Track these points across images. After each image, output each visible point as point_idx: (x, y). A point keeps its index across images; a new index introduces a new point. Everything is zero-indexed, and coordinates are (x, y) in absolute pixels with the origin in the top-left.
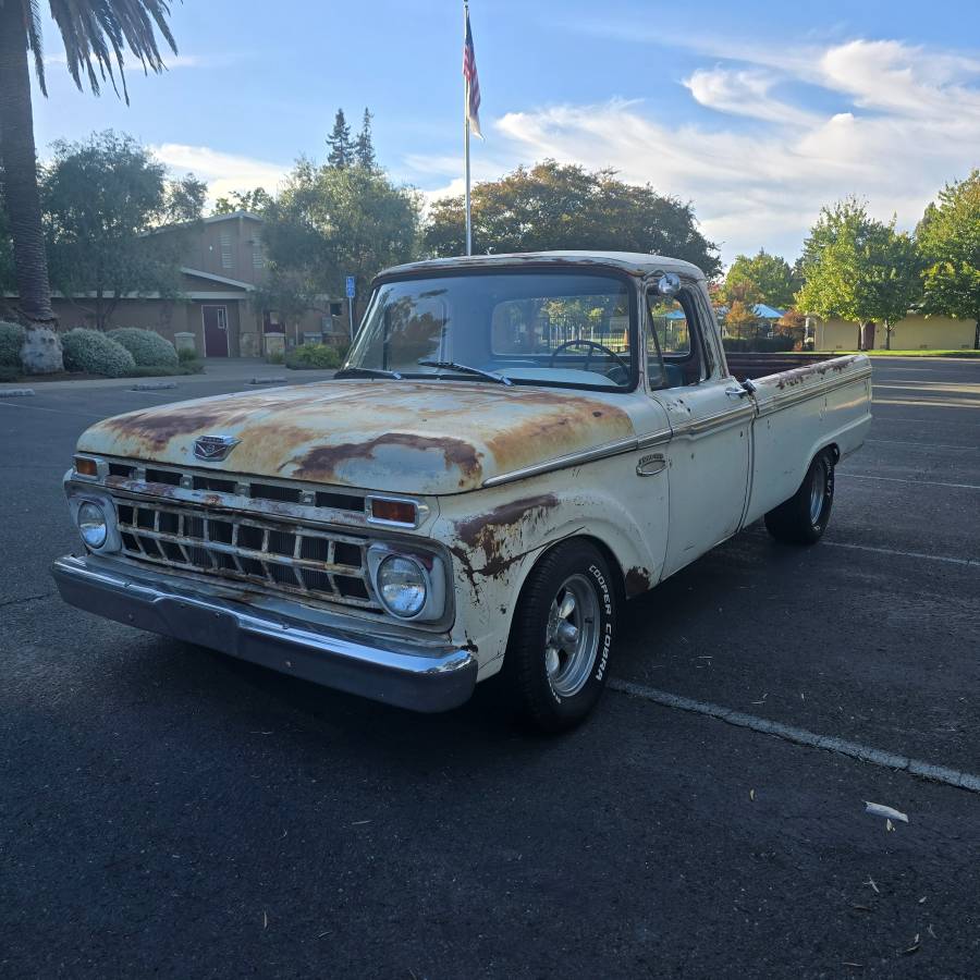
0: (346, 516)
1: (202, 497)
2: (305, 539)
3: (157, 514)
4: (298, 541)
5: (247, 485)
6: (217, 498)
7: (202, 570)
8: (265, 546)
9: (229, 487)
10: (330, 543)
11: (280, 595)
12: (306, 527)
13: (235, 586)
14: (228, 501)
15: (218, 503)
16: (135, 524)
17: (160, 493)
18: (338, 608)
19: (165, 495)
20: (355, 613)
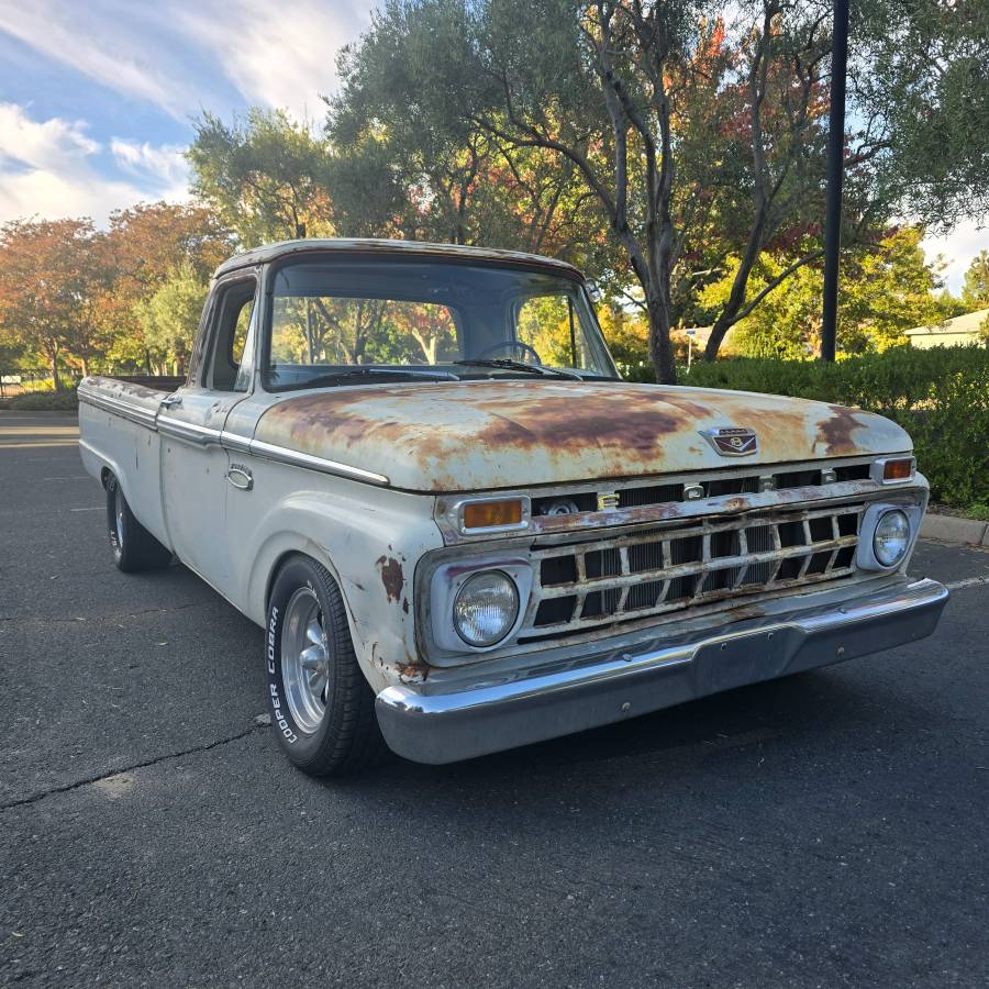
0: (863, 484)
1: (722, 504)
2: (812, 522)
3: (624, 553)
4: (806, 526)
5: (770, 476)
6: (742, 501)
7: (682, 605)
8: (778, 542)
9: (753, 485)
10: (834, 520)
11: (776, 596)
12: (812, 509)
13: (719, 609)
14: (755, 501)
15: (745, 506)
16: (582, 578)
17: (657, 517)
18: (825, 585)
19: (666, 516)
20: (838, 583)
